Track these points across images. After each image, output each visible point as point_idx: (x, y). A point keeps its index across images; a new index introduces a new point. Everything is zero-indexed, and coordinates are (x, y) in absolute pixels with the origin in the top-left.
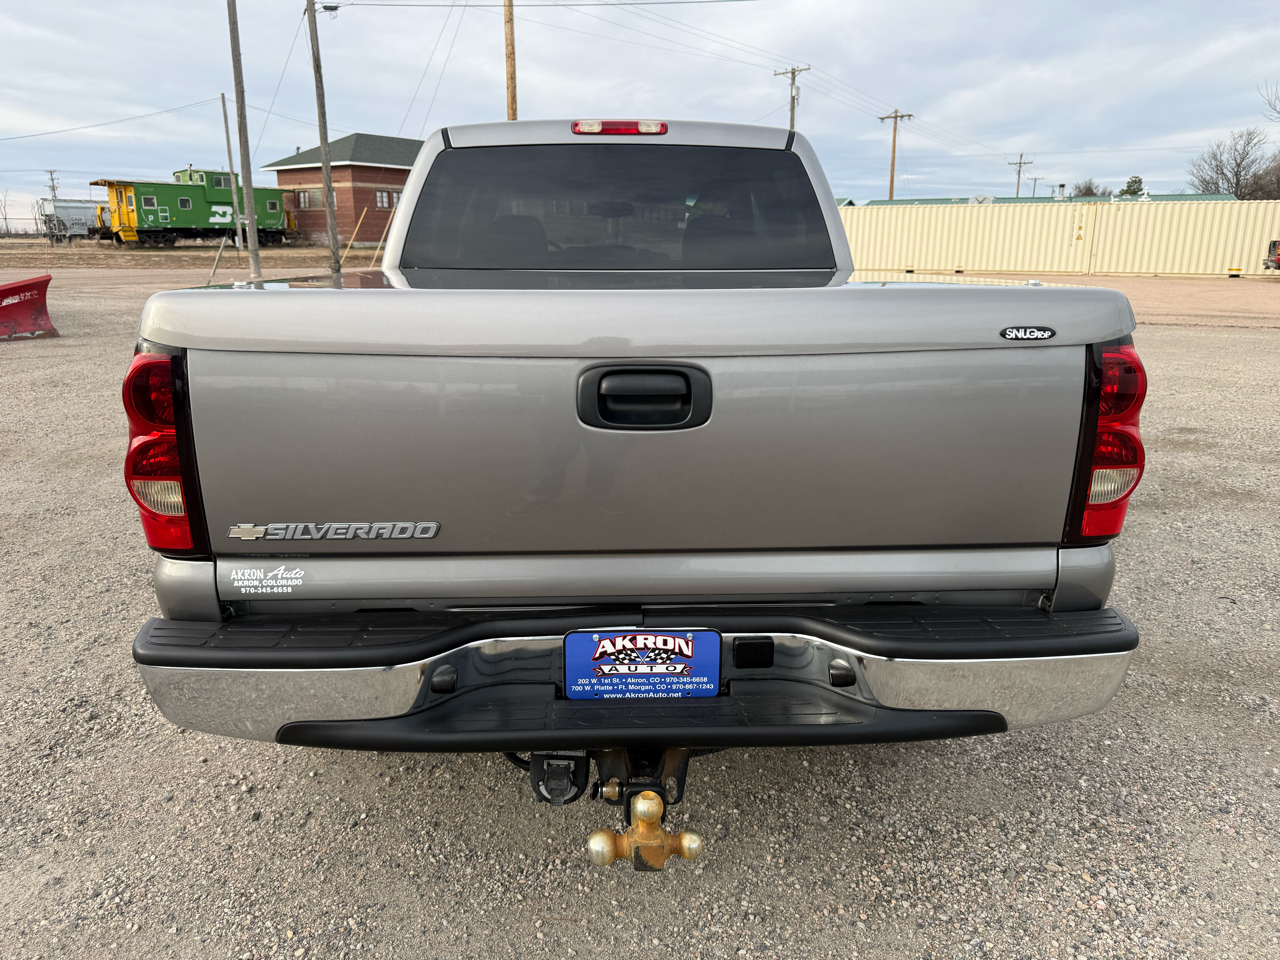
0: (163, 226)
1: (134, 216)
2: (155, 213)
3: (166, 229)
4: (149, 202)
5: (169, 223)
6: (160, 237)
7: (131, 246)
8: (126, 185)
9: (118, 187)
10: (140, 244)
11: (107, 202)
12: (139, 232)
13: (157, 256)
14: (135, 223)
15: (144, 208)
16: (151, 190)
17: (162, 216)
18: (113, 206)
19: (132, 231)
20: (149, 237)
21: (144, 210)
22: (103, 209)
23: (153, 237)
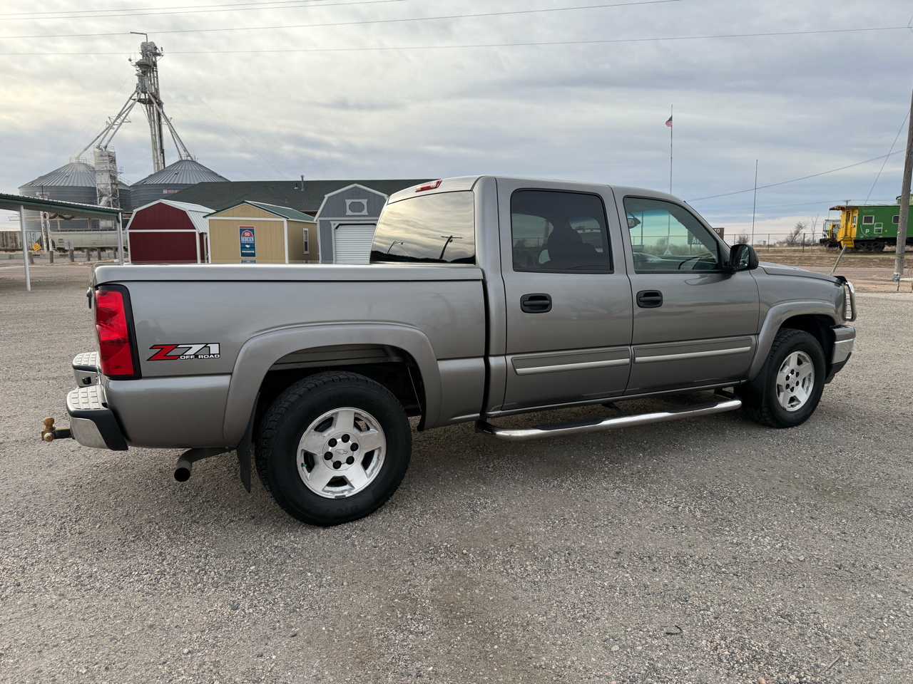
0: (876, 236)
1: (855, 230)
2: (871, 228)
3: (878, 239)
4: (868, 220)
5: (881, 235)
6: (872, 244)
7: (849, 251)
8: (854, 208)
9: (848, 210)
10: (855, 250)
11: (837, 221)
12: (855, 241)
13: (854, 258)
14: (854, 235)
15: (863, 224)
16: (872, 211)
17: (877, 229)
18: (842, 223)
19: (851, 240)
20: (863, 245)
21: (863, 226)
22: (834, 226)
23: (866, 244)
